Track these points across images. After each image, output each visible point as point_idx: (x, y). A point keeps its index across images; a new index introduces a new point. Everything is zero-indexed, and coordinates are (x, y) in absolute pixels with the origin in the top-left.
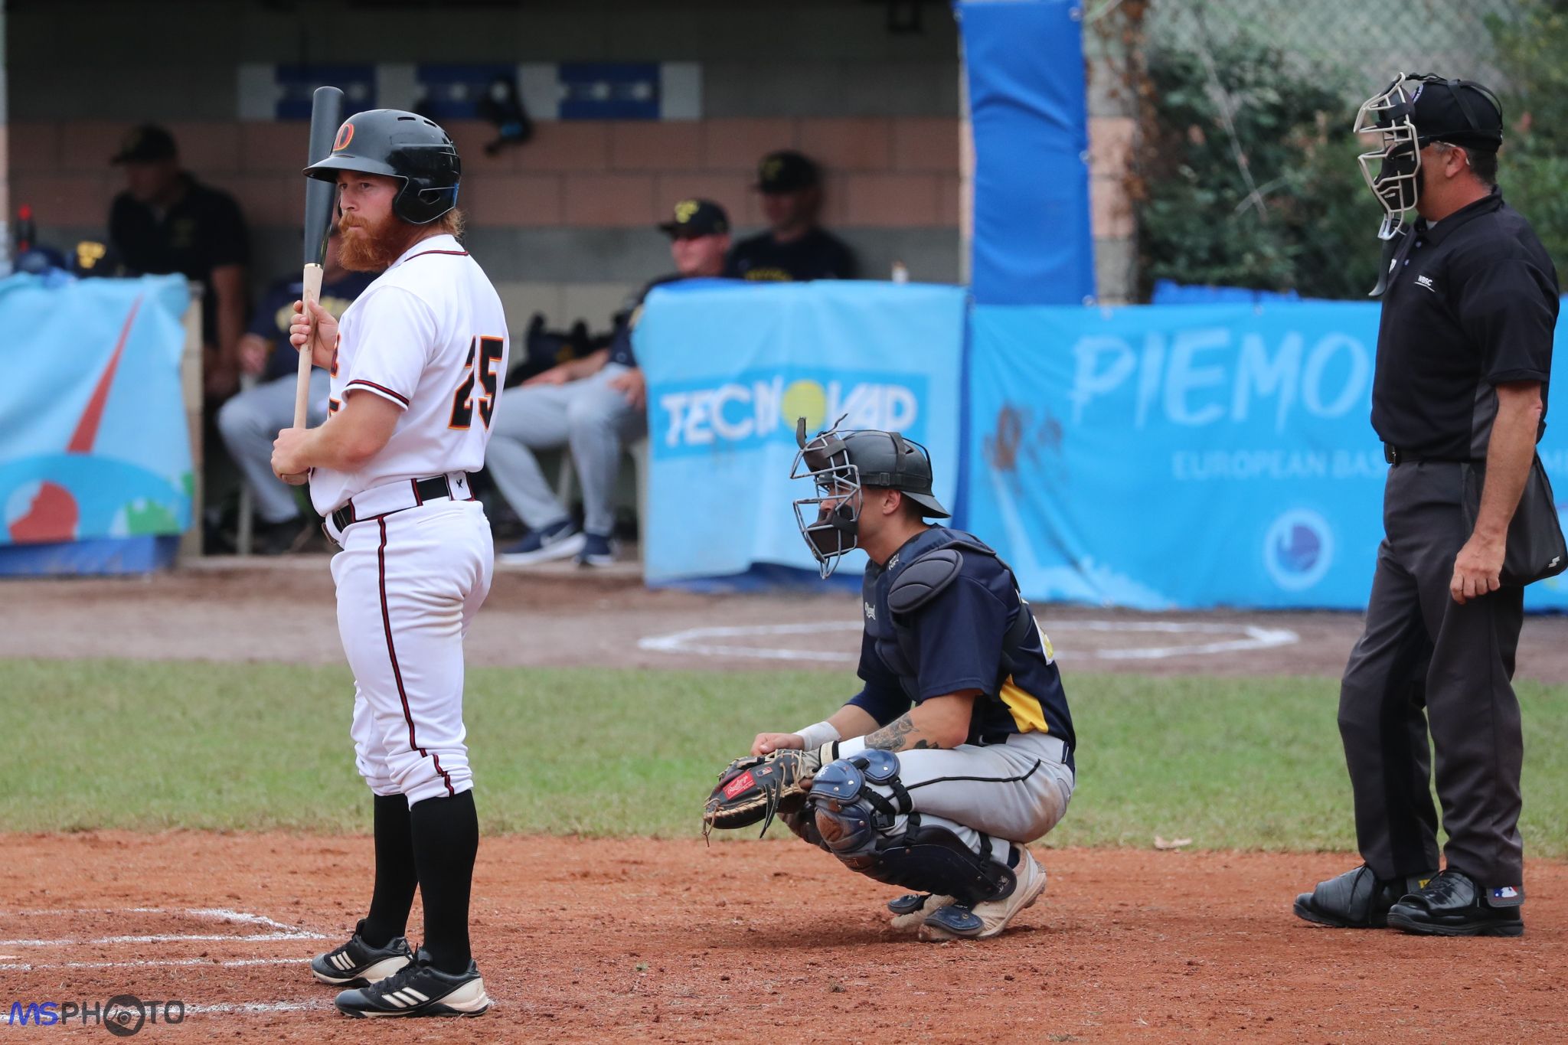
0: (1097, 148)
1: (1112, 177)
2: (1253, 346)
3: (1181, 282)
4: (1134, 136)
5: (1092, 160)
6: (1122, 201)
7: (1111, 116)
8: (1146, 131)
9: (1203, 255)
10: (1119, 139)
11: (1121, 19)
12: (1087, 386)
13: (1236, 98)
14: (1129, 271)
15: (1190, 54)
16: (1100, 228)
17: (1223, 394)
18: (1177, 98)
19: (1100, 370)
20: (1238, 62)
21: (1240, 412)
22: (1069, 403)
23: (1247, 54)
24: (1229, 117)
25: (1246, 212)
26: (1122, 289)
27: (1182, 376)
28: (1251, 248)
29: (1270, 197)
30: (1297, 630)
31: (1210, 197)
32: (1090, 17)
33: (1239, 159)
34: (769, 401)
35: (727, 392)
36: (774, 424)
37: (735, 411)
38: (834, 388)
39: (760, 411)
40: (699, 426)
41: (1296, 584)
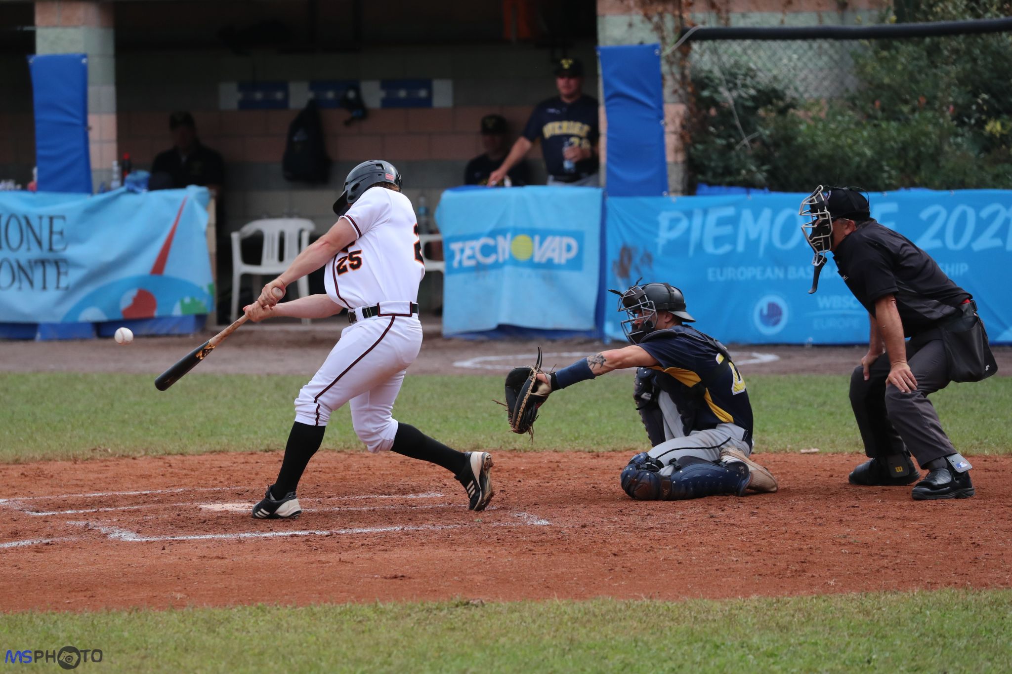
0: (668, 119)
1: (675, 133)
2: (747, 215)
3: (710, 184)
4: (685, 112)
5: (666, 124)
6: (680, 146)
7: (674, 103)
8: (690, 109)
9: (720, 171)
10: (678, 113)
11: (678, 55)
12: (664, 236)
13: (735, 94)
14: (683, 179)
15: (711, 72)
16: (670, 157)
17: (732, 239)
18: (706, 93)
19: (671, 228)
20: (734, 76)
21: (740, 248)
22: (656, 245)
23: (739, 72)
24: (731, 102)
25: (741, 149)
26: (680, 187)
27: (712, 230)
28: (744, 167)
29: (753, 141)
30: (777, 354)
31: (723, 142)
32: (664, 54)
33: (737, 123)
34: (504, 245)
35: (483, 241)
36: (507, 256)
37: (487, 250)
38: (537, 238)
39: (500, 250)
40: (470, 258)
41: (770, 332)
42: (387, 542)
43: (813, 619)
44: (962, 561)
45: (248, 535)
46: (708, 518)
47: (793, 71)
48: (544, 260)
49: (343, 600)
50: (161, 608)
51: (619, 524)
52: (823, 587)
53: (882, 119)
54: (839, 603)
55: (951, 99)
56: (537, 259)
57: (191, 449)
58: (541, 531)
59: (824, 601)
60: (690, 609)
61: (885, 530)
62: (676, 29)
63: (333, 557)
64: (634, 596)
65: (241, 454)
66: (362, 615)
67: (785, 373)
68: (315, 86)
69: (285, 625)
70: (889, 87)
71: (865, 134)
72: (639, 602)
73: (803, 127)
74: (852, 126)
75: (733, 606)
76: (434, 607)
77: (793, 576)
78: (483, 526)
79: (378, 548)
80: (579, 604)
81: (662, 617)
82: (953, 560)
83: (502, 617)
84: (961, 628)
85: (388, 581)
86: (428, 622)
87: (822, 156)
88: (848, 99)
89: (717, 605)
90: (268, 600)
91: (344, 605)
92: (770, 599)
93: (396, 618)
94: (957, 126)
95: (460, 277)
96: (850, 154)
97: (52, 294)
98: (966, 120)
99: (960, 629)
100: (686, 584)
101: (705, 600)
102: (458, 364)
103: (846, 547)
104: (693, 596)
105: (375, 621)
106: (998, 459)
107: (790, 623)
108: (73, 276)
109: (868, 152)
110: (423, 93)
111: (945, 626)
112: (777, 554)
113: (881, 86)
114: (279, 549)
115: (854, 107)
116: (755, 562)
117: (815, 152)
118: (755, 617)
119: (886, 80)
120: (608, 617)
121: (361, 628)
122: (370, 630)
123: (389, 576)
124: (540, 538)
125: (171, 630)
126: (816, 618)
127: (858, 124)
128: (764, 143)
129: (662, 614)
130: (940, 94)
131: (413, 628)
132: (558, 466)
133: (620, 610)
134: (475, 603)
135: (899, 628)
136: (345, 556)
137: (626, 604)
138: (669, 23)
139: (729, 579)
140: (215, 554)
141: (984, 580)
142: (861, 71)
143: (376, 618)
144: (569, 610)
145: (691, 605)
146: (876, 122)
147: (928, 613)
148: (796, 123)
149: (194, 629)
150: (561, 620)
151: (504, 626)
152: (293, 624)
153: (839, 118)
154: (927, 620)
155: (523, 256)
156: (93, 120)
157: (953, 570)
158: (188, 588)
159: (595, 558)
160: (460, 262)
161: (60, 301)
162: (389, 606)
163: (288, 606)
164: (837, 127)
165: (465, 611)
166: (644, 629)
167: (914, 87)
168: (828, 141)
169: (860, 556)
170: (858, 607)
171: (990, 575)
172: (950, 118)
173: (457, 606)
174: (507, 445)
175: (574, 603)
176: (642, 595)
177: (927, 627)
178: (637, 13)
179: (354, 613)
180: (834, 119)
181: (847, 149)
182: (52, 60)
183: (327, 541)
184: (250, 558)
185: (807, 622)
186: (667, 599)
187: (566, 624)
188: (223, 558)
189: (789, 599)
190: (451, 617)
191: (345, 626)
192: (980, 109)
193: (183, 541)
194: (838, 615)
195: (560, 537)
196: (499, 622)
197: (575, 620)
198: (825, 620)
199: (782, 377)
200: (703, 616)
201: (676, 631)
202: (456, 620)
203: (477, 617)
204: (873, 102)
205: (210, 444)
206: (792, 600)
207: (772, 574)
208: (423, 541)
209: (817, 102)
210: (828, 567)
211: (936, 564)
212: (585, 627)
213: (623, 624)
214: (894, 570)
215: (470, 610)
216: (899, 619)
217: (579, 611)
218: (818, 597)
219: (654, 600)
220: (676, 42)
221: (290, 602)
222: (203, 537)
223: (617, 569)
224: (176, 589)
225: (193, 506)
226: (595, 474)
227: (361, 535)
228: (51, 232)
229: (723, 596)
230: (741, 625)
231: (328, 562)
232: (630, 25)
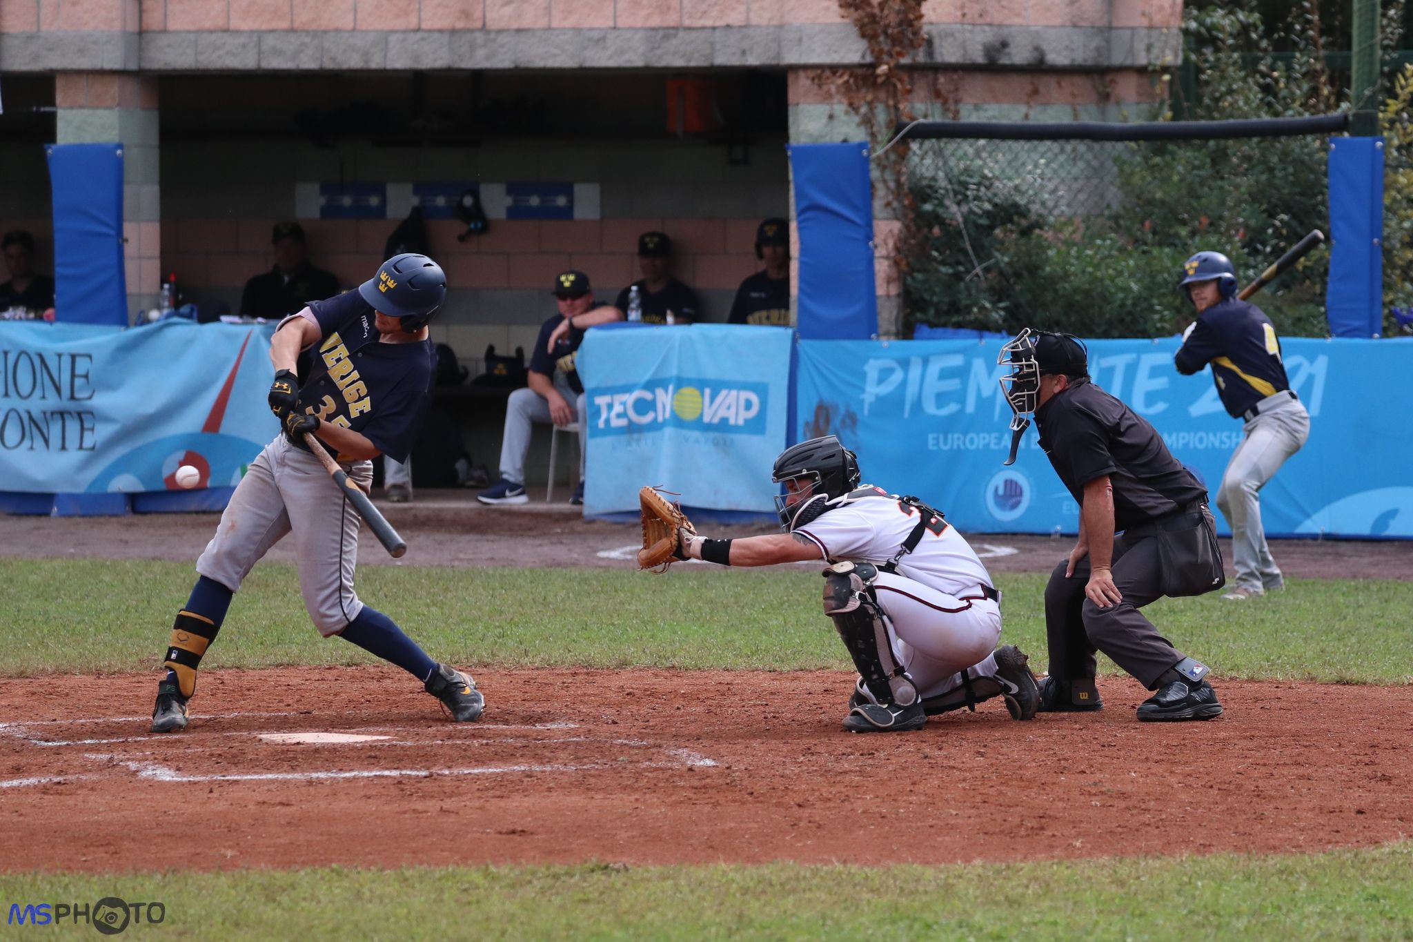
0: (878, 240)
1: (887, 258)
2: (979, 365)
3: (933, 325)
4: (900, 231)
5: (876, 247)
6: (895, 275)
7: (887, 219)
8: (907, 227)
9: (945, 308)
10: (891, 231)
11: (893, 157)
12: (873, 391)
13: (965, 208)
14: (897, 319)
15: (934, 179)
16: (881, 290)
17: (961, 397)
18: (928, 207)
19: (880, 381)
20: (965, 185)
21: (970, 407)
22: (862, 401)
23: (968, 179)
24: (960, 220)
25: (971, 280)
26: (893, 329)
27: (933, 385)
28: (976, 304)
29: (987, 270)
30: (1014, 547)
31: (950, 271)
32: (874, 155)
33: (969, 248)
34: (665, 400)
35: (637, 394)
36: (668, 415)
37: (643, 406)
38: (707, 391)
39: (659, 406)
40: (619, 416)
41: (1006, 517)
42: (504, 786)
43: (1052, 891)
44: (1244, 817)
45: (322, 775)
46: (922, 758)
47: (1039, 180)
48: (716, 420)
49: (445, 862)
50: (206, 870)
51: (806, 765)
52: (1066, 849)
53: (1153, 245)
54: (1086, 871)
55: (1241, 220)
56: (706, 419)
57: (251, 661)
58: (704, 774)
59: (1067, 868)
60: (895, 877)
61: (1147, 776)
62: (889, 124)
63: (432, 805)
64: (822, 860)
65: (315, 668)
66: (469, 882)
67: (1025, 571)
68: (420, 189)
69: (367, 894)
70: (1163, 203)
71: (1131, 263)
72: (830, 867)
73: (1051, 253)
74: (1114, 253)
75: (951, 874)
76: (563, 872)
77: (1028, 835)
78: (629, 767)
79: (491, 793)
80: (751, 870)
81: (858, 888)
82: (1233, 815)
83: (650, 885)
84: (1241, 903)
85: (503, 837)
86: (554, 891)
87: (1075, 291)
88: (1110, 218)
89: (929, 872)
90: (346, 861)
91: (445, 868)
92: (997, 865)
93: (512, 886)
94: (1249, 254)
95: (608, 440)
96: (1113, 290)
97: (74, 456)
98: (1259, 247)
99: (1239, 905)
100: (891, 844)
101: (915, 866)
102: (602, 554)
103: (1098, 798)
104: (900, 860)
105: (485, 890)
106: (1293, 685)
107: (1023, 895)
108: (102, 432)
109: (1135, 287)
110: (561, 201)
111: (1221, 902)
112: (1009, 806)
113: (1151, 202)
114: (362, 793)
115: (1117, 228)
116: (979, 816)
117: (1067, 285)
118: (978, 888)
119: (1159, 195)
120: (788, 887)
121: (465, 898)
122: (478, 902)
123: (504, 830)
124: (704, 782)
125: (218, 897)
126: (1056, 891)
127: (1122, 250)
128: (1001, 273)
129: (858, 884)
130: (1226, 214)
131: (534, 899)
132: (729, 689)
133: (805, 878)
134: (616, 866)
135: (1162, 903)
136: (448, 804)
137: (812, 870)
138: (881, 116)
139: (947, 838)
140: (278, 800)
141: (1272, 842)
142: (1126, 184)
143: (487, 885)
144: (738, 877)
145: (896, 872)
146: (1145, 248)
147: (1200, 883)
148: (1042, 248)
149: (248, 897)
150: (728, 889)
151: (653, 897)
152: (377, 893)
153: (1099, 242)
154: (1197, 893)
155: (689, 415)
156: (129, 229)
157: (1232, 828)
158: (241, 844)
159: (773, 809)
160: (607, 421)
161: (84, 466)
162: (504, 870)
163: (372, 868)
164: (1096, 253)
165: (603, 878)
166: (835, 903)
167: (1195, 204)
168: (1084, 272)
169: (1115, 809)
170: (1110, 876)
171: (1280, 835)
172: (1239, 244)
173: (593, 871)
174: (664, 661)
175: (745, 868)
176: (834, 859)
177: (1197, 901)
178: (840, 102)
179: (458, 878)
180: (1091, 244)
181: (1107, 282)
182: (80, 152)
183: (425, 785)
184: (323, 804)
185: (1045, 895)
186: (865, 864)
187: (734, 895)
188: (288, 805)
189: (1023, 865)
190: (585, 884)
191: (446, 896)
192: (1277, 234)
193: (236, 782)
194: (1085, 885)
195: (729, 781)
196: (647, 893)
197: (745, 891)
198: (1069, 891)
199: (1021, 576)
200: (912, 886)
201: (876, 906)
202: (591, 889)
203: (618, 885)
204: (1142, 223)
205: (275, 655)
206: (1027, 866)
207: (1002, 832)
208: (552, 785)
209: (1069, 221)
210: (1074, 823)
211: (1211, 821)
212: (758, 899)
213: (808, 895)
214: (1158, 827)
215: (610, 876)
216: (1162, 891)
217: (752, 879)
218: (1059, 863)
219: (849, 865)
220: (890, 140)
221: (374, 863)
222: (264, 777)
223: (802, 824)
224: (227, 844)
225: (251, 736)
226: (777, 700)
227: (470, 777)
228: (73, 376)
229: (937, 860)
230: (960, 898)
231: (426, 812)
232: (831, 117)
